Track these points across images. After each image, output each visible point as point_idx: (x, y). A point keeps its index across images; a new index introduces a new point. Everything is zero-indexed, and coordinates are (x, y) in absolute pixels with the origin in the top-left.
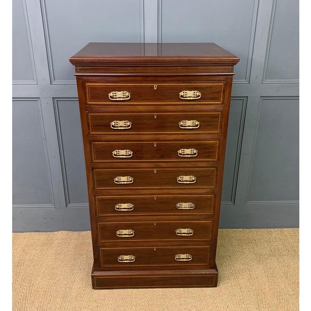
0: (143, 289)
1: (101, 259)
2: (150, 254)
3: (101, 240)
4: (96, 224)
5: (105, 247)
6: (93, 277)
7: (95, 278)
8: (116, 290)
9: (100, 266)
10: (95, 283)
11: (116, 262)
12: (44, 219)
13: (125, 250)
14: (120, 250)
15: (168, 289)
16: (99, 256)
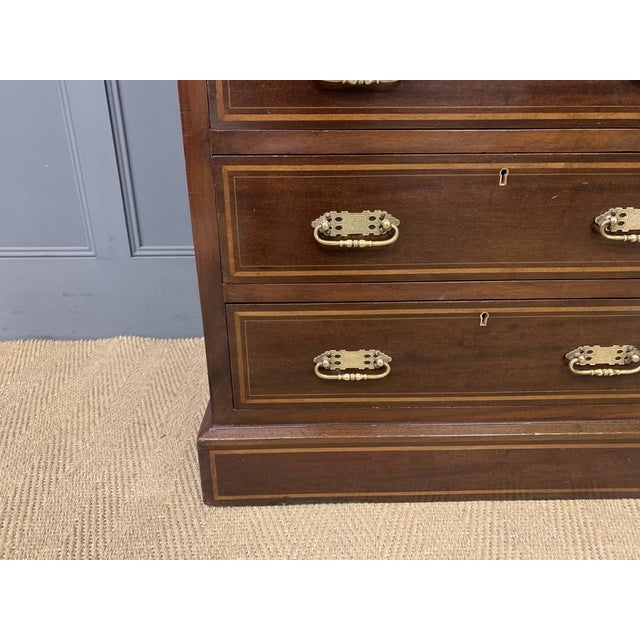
0: (415, 506)
1: (242, 366)
2: (460, 344)
3: (238, 269)
4: (216, 174)
5: (255, 304)
6: (204, 450)
7: (213, 453)
8: (302, 508)
9: (235, 403)
10: (215, 476)
11: (307, 379)
12: (65, 295)
13: (346, 322)
14: (328, 322)
15: (518, 503)
16: (230, 352)
